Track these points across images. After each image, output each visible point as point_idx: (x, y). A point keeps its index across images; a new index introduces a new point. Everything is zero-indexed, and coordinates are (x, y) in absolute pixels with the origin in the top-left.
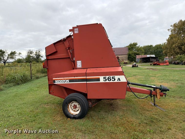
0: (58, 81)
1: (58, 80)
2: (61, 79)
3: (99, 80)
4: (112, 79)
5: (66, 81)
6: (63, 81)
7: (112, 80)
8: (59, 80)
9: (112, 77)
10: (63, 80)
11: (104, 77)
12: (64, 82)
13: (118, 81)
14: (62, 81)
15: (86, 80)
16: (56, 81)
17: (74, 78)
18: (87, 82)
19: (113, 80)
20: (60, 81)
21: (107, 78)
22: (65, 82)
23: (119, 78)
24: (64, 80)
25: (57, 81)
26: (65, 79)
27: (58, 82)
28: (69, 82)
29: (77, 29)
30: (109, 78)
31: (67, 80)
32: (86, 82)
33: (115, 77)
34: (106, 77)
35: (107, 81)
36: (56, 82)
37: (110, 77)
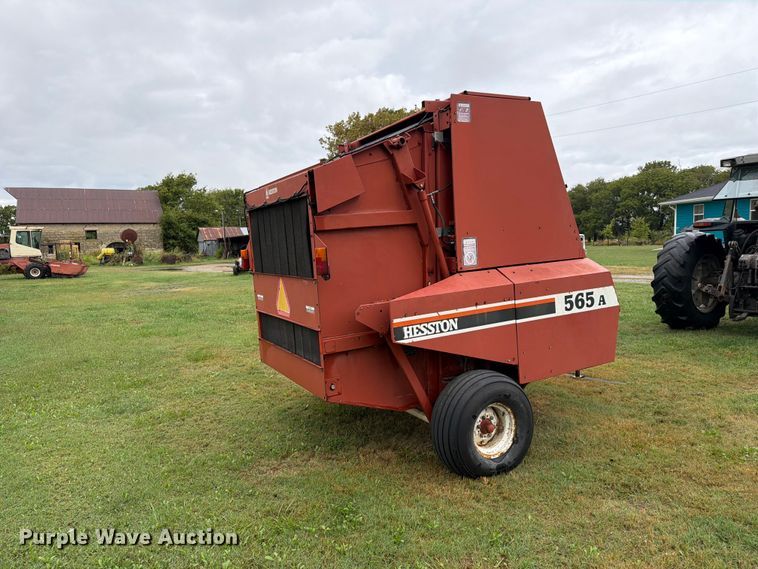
0: (416, 331)
1: (415, 327)
2: (428, 321)
3: (550, 307)
4: (586, 302)
5: (445, 327)
6: (435, 327)
7: (588, 306)
8: (420, 322)
9: (588, 294)
10: (434, 324)
11: (566, 297)
12: (438, 331)
13: (600, 307)
14: (429, 326)
15: (516, 313)
16: (405, 329)
17: (474, 308)
18: (519, 321)
19: (589, 302)
20: (421, 327)
21: (573, 299)
22: (441, 332)
23: (602, 296)
24: (437, 323)
25: (410, 328)
26: (441, 319)
27: (415, 335)
28: (459, 328)
29: (468, 106)
30: (580, 297)
31: (451, 321)
32: (513, 322)
33: (592, 293)
34: (571, 296)
35: (575, 310)
36: (406, 336)
37: (582, 295)
